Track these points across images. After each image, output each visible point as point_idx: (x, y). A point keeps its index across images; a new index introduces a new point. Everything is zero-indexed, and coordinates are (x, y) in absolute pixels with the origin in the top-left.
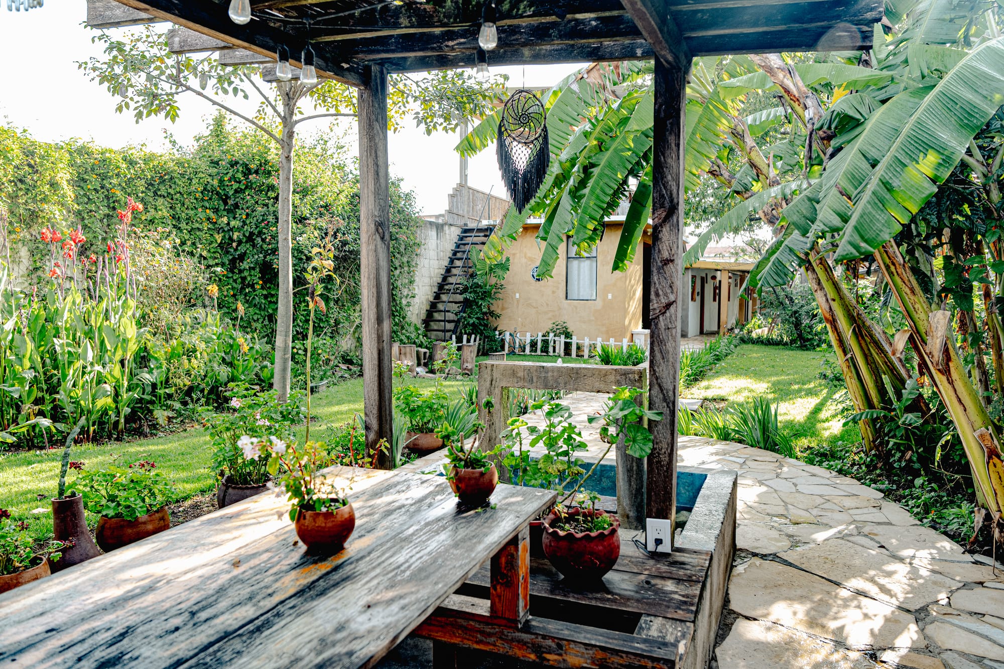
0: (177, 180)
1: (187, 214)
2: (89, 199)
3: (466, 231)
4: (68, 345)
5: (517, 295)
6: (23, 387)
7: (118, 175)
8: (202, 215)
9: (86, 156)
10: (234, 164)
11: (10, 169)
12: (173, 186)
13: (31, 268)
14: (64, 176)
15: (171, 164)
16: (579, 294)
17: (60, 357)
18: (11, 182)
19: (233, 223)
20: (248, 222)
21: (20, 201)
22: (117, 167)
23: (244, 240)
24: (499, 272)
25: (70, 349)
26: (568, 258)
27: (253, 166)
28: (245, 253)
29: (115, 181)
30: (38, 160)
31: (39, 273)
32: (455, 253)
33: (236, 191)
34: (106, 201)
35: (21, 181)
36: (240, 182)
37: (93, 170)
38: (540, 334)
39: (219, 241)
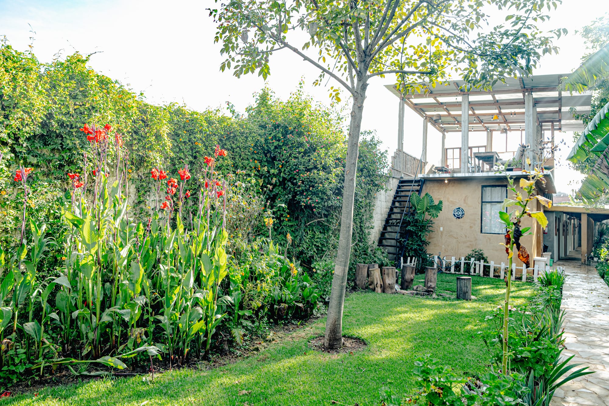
0: (238, 138)
1: (242, 164)
2: (180, 149)
3: (402, 182)
4: (172, 271)
5: (442, 229)
6: (134, 311)
7: (201, 131)
8: (252, 165)
9: (181, 116)
10: (276, 126)
11: (129, 122)
12: (235, 142)
13: (136, 201)
14: (165, 130)
15: (235, 125)
16: (490, 229)
17: (164, 282)
18: (129, 132)
19: (272, 171)
20: (283, 170)
21: (134, 148)
22: (201, 126)
23: (278, 184)
24: (433, 211)
25: (173, 274)
26: (482, 202)
27: (291, 128)
28: (277, 194)
29: (198, 136)
30: (149, 117)
31: (142, 205)
32: (395, 198)
33: (276, 147)
34: (191, 151)
35: (136, 133)
36: (279, 140)
37: (184, 127)
38: (463, 258)
39: (261, 185)
